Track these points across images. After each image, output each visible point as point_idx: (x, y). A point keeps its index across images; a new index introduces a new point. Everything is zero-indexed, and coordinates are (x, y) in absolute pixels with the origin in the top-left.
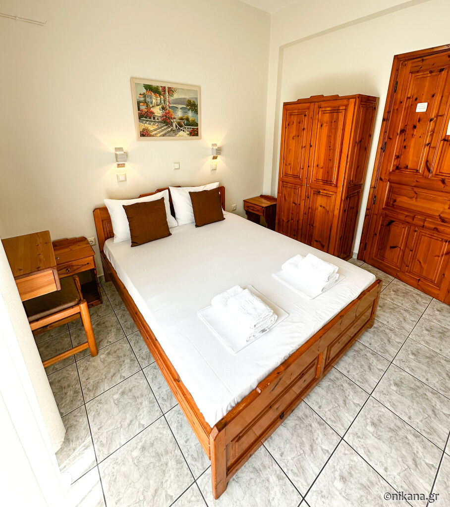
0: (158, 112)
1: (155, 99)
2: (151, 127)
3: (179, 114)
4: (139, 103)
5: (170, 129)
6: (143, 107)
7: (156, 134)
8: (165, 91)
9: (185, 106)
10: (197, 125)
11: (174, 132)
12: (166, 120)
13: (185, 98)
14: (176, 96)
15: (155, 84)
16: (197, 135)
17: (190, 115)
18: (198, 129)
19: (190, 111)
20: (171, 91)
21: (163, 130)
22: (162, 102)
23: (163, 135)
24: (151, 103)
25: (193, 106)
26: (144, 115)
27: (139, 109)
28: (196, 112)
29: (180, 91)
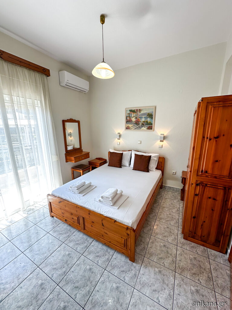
0: (134, 119)
1: (133, 115)
2: (130, 126)
3: (143, 120)
4: (127, 117)
5: (138, 126)
6: (128, 118)
7: (132, 128)
8: (137, 111)
9: (146, 116)
10: (152, 124)
11: (140, 128)
12: (137, 123)
13: (146, 113)
14: (142, 112)
15: (133, 109)
16: (152, 129)
17: (149, 120)
18: (152, 126)
19: (149, 118)
20: (140, 110)
21: (135, 127)
22: (136, 115)
23: (135, 129)
24: (131, 116)
25: (150, 116)
26: (128, 121)
27: (127, 119)
28: (152, 118)
29: (144, 110)
